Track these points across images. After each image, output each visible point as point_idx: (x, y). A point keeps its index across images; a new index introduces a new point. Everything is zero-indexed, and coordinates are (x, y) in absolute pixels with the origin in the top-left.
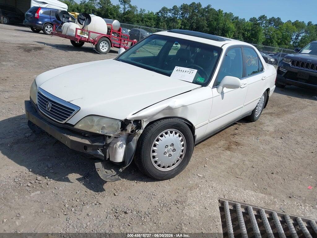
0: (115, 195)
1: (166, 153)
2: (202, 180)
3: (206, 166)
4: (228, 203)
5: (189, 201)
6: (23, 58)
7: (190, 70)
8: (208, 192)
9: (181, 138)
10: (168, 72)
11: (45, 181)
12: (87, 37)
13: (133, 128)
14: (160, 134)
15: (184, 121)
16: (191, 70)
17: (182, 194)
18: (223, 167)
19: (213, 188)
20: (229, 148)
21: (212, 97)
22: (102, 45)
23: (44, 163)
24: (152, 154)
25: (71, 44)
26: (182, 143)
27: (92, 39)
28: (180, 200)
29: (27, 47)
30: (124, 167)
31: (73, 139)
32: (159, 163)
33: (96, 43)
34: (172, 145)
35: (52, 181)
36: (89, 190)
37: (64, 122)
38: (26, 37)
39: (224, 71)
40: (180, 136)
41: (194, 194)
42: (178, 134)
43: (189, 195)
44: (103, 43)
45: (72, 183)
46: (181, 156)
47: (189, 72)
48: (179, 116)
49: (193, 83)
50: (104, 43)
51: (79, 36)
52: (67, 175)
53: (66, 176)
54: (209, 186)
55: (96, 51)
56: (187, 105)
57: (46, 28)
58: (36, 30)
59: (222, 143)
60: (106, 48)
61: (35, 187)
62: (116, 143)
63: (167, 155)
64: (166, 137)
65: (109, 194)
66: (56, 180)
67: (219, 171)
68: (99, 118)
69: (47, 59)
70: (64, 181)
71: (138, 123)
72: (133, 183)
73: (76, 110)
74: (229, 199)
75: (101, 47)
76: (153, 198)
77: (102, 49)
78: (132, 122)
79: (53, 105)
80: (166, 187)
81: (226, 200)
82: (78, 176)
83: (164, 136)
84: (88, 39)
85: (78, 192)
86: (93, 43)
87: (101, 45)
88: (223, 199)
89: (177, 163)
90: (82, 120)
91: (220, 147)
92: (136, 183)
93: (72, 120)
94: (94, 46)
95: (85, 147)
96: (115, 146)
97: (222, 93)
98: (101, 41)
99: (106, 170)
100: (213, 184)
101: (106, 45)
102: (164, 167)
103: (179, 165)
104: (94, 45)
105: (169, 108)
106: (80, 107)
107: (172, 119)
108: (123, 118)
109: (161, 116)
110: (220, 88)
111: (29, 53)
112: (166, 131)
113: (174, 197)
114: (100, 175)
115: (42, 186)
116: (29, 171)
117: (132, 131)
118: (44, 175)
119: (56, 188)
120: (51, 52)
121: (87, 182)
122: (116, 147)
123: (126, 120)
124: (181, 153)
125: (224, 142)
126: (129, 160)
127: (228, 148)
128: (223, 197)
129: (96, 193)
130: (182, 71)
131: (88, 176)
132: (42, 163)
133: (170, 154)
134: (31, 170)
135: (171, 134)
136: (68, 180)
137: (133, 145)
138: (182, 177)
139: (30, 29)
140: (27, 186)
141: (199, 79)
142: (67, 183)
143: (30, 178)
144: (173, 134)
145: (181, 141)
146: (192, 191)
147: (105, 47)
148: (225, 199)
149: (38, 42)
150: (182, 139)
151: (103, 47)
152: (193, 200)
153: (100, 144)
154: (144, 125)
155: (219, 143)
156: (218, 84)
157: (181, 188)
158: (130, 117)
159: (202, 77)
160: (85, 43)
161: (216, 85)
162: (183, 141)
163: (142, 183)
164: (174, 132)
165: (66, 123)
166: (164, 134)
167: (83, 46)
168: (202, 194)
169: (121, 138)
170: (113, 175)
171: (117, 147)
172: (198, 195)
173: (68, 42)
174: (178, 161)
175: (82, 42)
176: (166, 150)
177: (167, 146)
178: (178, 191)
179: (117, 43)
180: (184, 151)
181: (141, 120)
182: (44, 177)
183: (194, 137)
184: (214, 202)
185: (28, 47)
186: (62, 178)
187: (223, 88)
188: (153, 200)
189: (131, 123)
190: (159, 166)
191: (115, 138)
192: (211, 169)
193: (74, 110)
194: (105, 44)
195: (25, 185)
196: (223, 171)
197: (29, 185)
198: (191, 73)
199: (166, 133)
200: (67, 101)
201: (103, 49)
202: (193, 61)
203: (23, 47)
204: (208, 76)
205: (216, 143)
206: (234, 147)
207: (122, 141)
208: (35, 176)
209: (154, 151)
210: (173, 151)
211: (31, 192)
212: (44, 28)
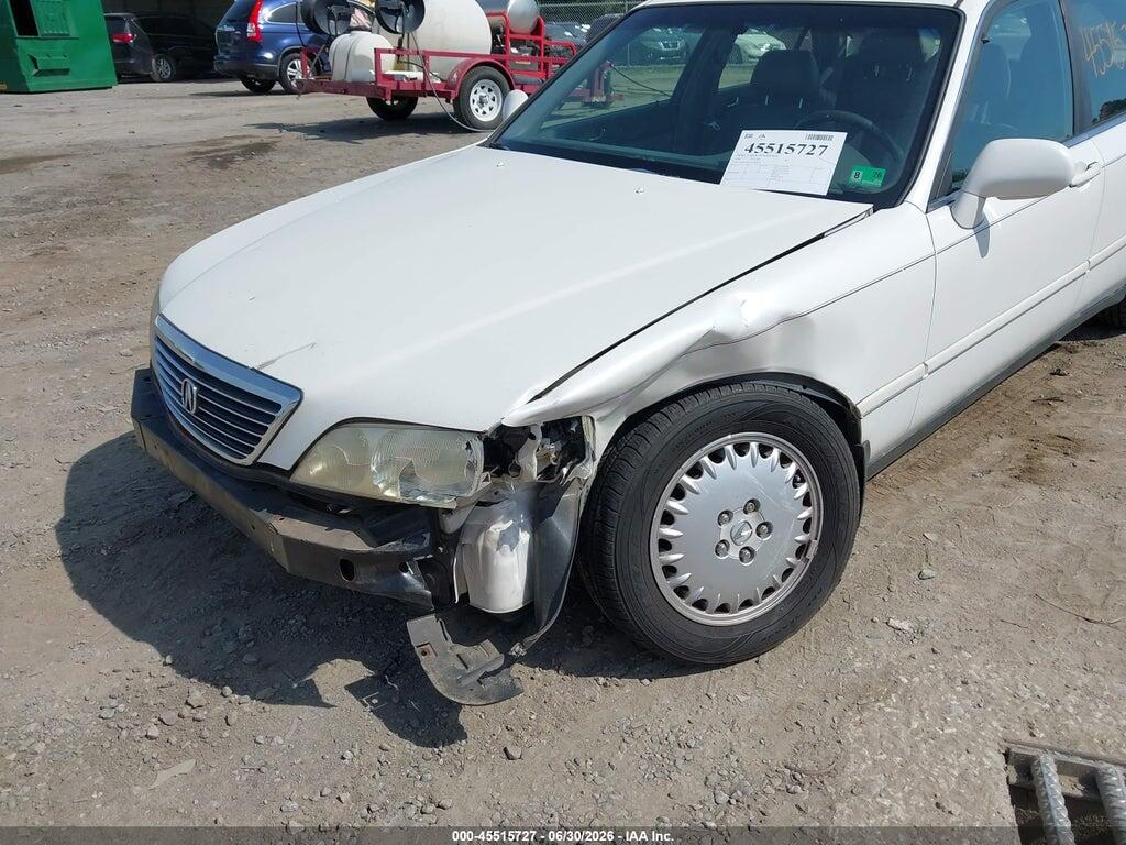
0: (509, 757)
1: (728, 547)
2: (913, 650)
3: (927, 572)
4: (1053, 769)
5: (855, 771)
6: (203, 191)
7: (810, 137)
8: (945, 711)
9: (792, 469)
10: (708, 161)
11: (220, 707)
12: (419, 75)
13: (547, 456)
14: (688, 465)
15: (799, 388)
16: (818, 137)
17: (818, 729)
18: (1011, 572)
19: (972, 687)
20: (1030, 470)
21: (931, 251)
22: (477, 100)
23: (224, 620)
24: (658, 559)
25: (370, 114)
26: (803, 489)
27: (439, 81)
28: (809, 765)
29: (222, 150)
30: (530, 639)
31: (293, 535)
32: (698, 592)
33: (454, 94)
34: (754, 505)
35: (249, 705)
36: (396, 737)
37: (248, 460)
38: (223, 115)
39: (978, 117)
40: (784, 460)
41: (875, 729)
42: (775, 454)
43: (852, 732)
44: (479, 89)
45: (328, 706)
46: (802, 550)
47: (808, 149)
48: (772, 366)
49: (831, 196)
50: (482, 87)
51: (391, 77)
52: (313, 668)
53: (305, 675)
54: (949, 678)
55: (457, 124)
56: (804, 311)
57: (290, 71)
58: (261, 84)
59: (995, 447)
60: (494, 104)
61: (174, 740)
62: (485, 528)
63: (734, 553)
64: (717, 473)
65: (484, 752)
66: (262, 700)
67: (993, 592)
68: (383, 431)
69: (283, 181)
70: (295, 700)
71: (565, 431)
72: (591, 688)
73: (286, 406)
74: (1056, 745)
75: (474, 107)
76: (680, 762)
77: (481, 111)
78: (538, 434)
79: (201, 389)
80: (742, 698)
81: (1044, 749)
82: (357, 671)
83: (705, 472)
84: (423, 84)
85: (348, 755)
86: (446, 96)
87: (472, 96)
88: (1029, 745)
89: (783, 579)
90: (318, 447)
91: (986, 467)
92: (605, 685)
93: (280, 451)
94: (450, 108)
95: (348, 563)
96: (480, 543)
97: (981, 227)
98: (472, 80)
99: (460, 649)
100: (966, 663)
101: (493, 94)
102: (723, 608)
103: (796, 591)
104: (448, 101)
105: (716, 342)
106: (300, 391)
107: (736, 389)
108: (486, 424)
109: (680, 382)
110: (969, 201)
111: (226, 172)
112: (713, 446)
113: (781, 754)
114: (431, 676)
115: (206, 733)
116: (165, 664)
117: (548, 472)
118: (216, 680)
119: (260, 739)
120: (300, 153)
121: (390, 700)
122: (486, 550)
123: (501, 429)
124: (799, 538)
125: (1006, 441)
126: (549, 601)
127: (1029, 472)
128: (1024, 736)
129: (428, 751)
130: (776, 148)
131: (397, 670)
132: (219, 622)
133: (747, 548)
134: (169, 660)
135: (742, 454)
136: (311, 697)
137: (564, 528)
138: (817, 642)
139: (239, 86)
140: (146, 736)
141: (857, 176)
142: (305, 712)
143: (160, 700)
144: (749, 454)
145: (795, 480)
146: (866, 714)
147: (491, 103)
148: (1035, 746)
149: (261, 126)
150: (798, 472)
151: (482, 103)
152: (875, 762)
153: (407, 547)
154: (600, 437)
155: (981, 451)
156: (954, 186)
157: (812, 700)
158: (516, 412)
159: (875, 162)
160: (420, 100)
161: (948, 189)
162: (803, 481)
163: (630, 686)
164: (754, 445)
165: (256, 465)
166: (706, 459)
167: (414, 113)
168: (915, 725)
169: (505, 504)
170: (490, 669)
171: (492, 546)
172: (895, 734)
173: (359, 108)
174: (788, 572)
175: (408, 98)
176: (725, 532)
177: (726, 512)
178: (796, 715)
179: (533, 79)
180: (814, 525)
181: (579, 419)
182: (217, 686)
183: (859, 452)
184: (981, 764)
185: (225, 150)
186: (290, 687)
187: (982, 199)
188: (679, 771)
189: (533, 437)
190: (700, 604)
191: (480, 504)
192: (954, 587)
193: (277, 407)
194: (490, 90)
195: (138, 733)
196: (1014, 592)
197: (155, 731)
198: (818, 151)
199: (717, 457)
200: (250, 367)
201: (484, 113)
202: (831, 97)
203: (207, 152)
204: (901, 153)
205: (968, 452)
206: (1054, 461)
207: (509, 515)
208: (184, 683)
209: (665, 545)
210: (758, 534)
211: (157, 766)
212: (283, 71)
